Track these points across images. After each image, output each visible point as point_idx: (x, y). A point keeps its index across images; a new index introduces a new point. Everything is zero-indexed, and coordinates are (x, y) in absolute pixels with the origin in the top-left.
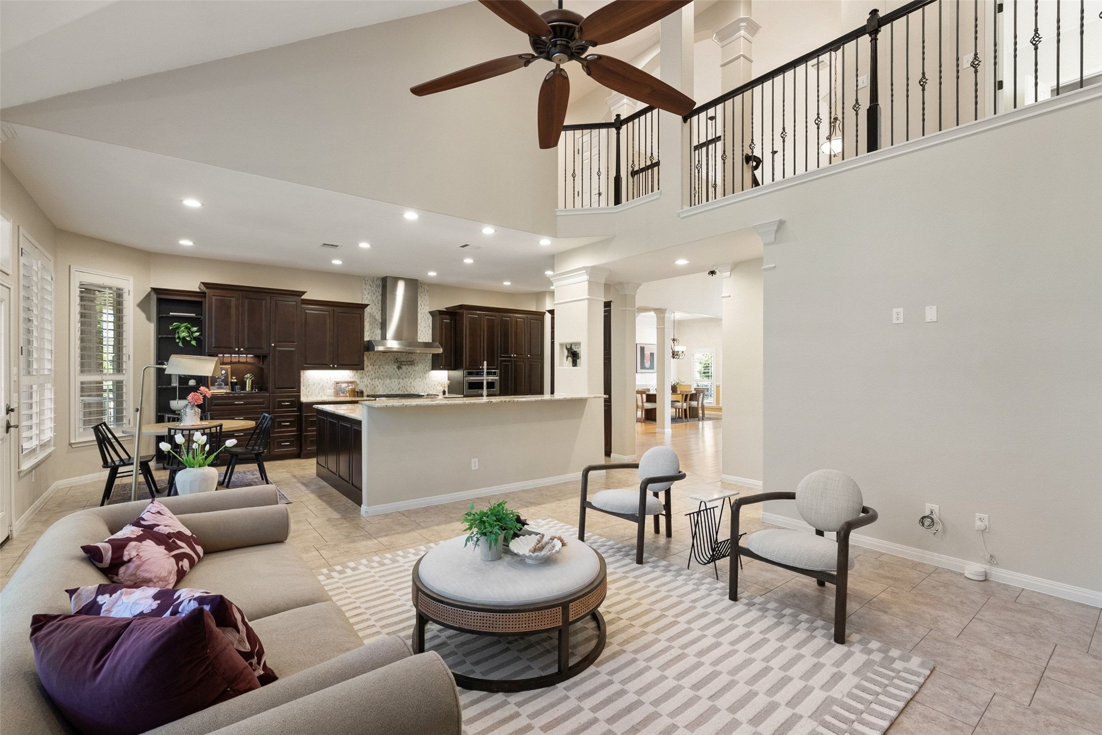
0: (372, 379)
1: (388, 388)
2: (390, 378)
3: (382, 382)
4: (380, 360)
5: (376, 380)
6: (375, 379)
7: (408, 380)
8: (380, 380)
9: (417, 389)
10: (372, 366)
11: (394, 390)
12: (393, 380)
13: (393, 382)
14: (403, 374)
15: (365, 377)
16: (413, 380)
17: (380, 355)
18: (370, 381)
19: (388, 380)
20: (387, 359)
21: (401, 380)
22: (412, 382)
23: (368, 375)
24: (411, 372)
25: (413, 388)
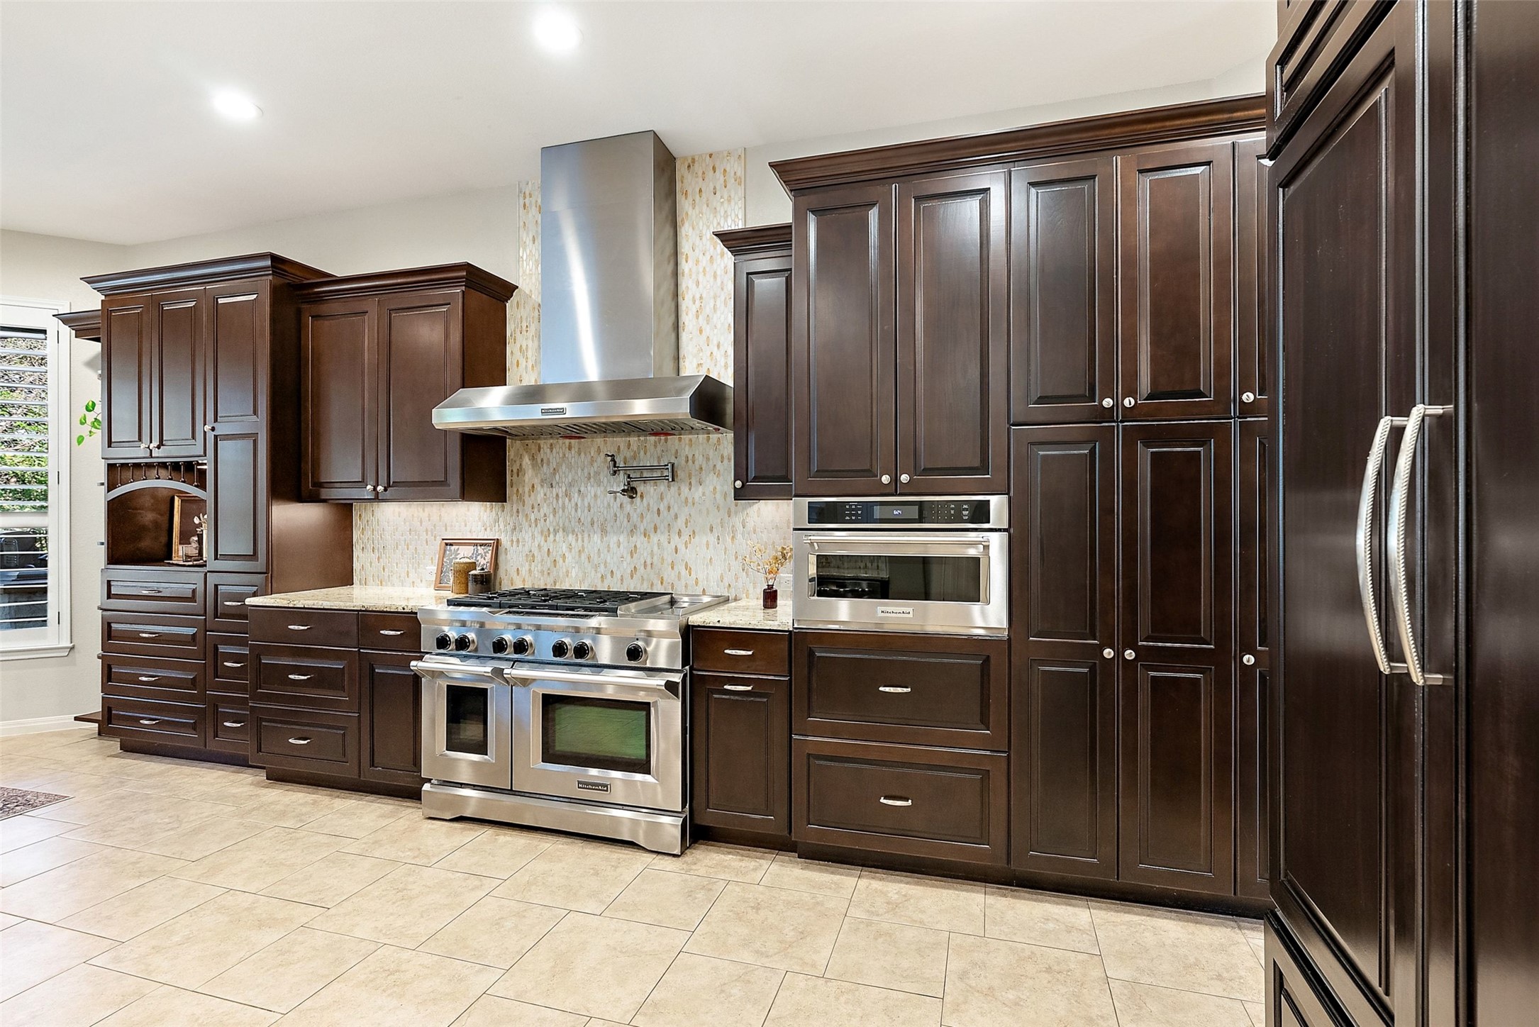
0: (546, 534)
1: (596, 567)
2: (604, 531)
3: (577, 546)
4: (570, 467)
5: (560, 534)
6: (556, 532)
7: (664, 539)
8: (571, 538)
9: (701, 577)
10: (546, 489)
11: (618, 575)
12: (613, 539)
13: (613, 546)
14: (648, 518)
15: (526, 524)
16: (685, 537)
17: (570, 448)
18: (539, 539)
19: (596, 538)
20: (592, 461)
21: (639, 540)
22: (681, 547)
23: (533, 518)
24: (675, 509)
25: (684, 572)
